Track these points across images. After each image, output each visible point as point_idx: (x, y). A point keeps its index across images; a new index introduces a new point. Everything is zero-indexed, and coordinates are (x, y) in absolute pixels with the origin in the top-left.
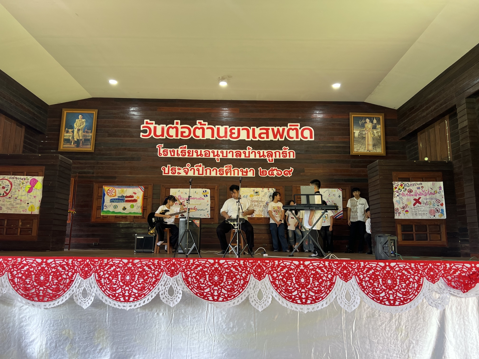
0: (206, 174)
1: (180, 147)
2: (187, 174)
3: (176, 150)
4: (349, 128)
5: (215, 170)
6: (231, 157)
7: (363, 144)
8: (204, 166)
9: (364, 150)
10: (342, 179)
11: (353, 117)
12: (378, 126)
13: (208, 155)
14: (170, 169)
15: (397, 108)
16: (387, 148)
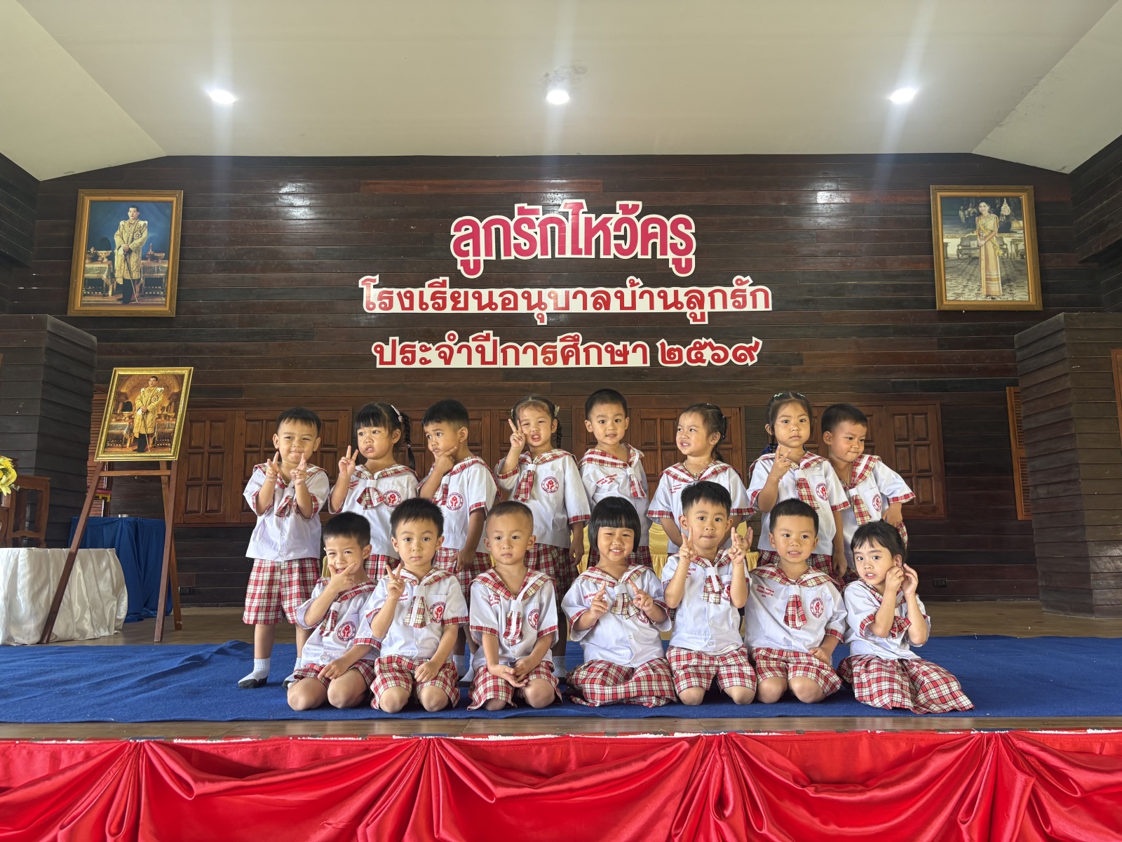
0: (505, 362)
1: (427, 283)
2: (448, 361)
3: (416, 292)
4: (930, 233)
5: (530, 351)
6: (581, 310)
7: (973, 277)
8: (498, 339)
9: (978, 295)
10: (915, 383)
11: (942, 198)
12: (1016, 225)
13: (512, 305)
14: (398, 348)
15: (1068, 171)
16: (1045, 287)
